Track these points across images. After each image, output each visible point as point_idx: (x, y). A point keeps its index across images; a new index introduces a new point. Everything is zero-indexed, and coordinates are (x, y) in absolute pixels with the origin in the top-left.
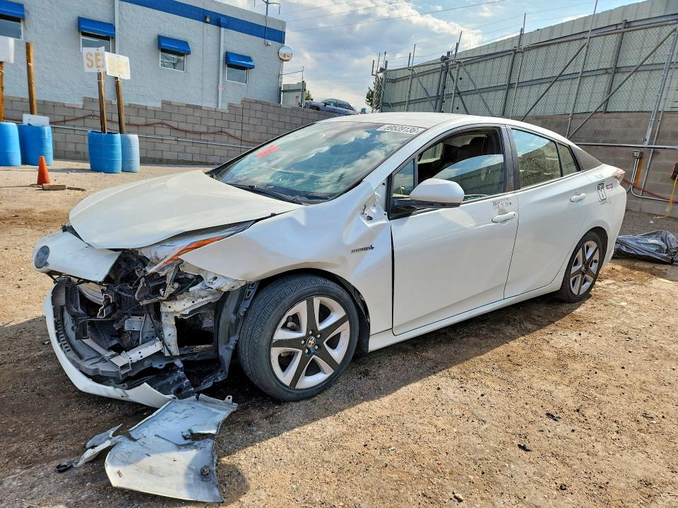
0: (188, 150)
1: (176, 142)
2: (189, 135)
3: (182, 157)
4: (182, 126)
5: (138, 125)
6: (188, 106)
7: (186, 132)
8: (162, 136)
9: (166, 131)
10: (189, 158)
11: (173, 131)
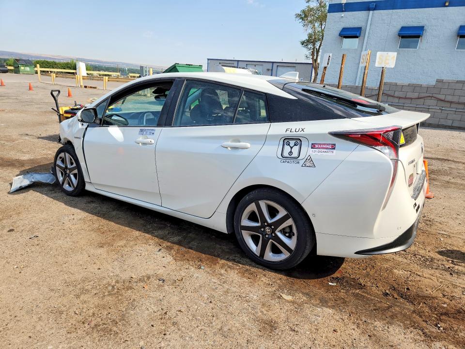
0: (449, 117)
1: (440, 111)
2: (453, 105)
3: (443, 122)
4: (449, 98)
5: (411, 99)
6: (458, 82)
7: (451, 102)
8: (429, 106)
9: (434, 102)
10: (449, 123)
11: (439, 102)
